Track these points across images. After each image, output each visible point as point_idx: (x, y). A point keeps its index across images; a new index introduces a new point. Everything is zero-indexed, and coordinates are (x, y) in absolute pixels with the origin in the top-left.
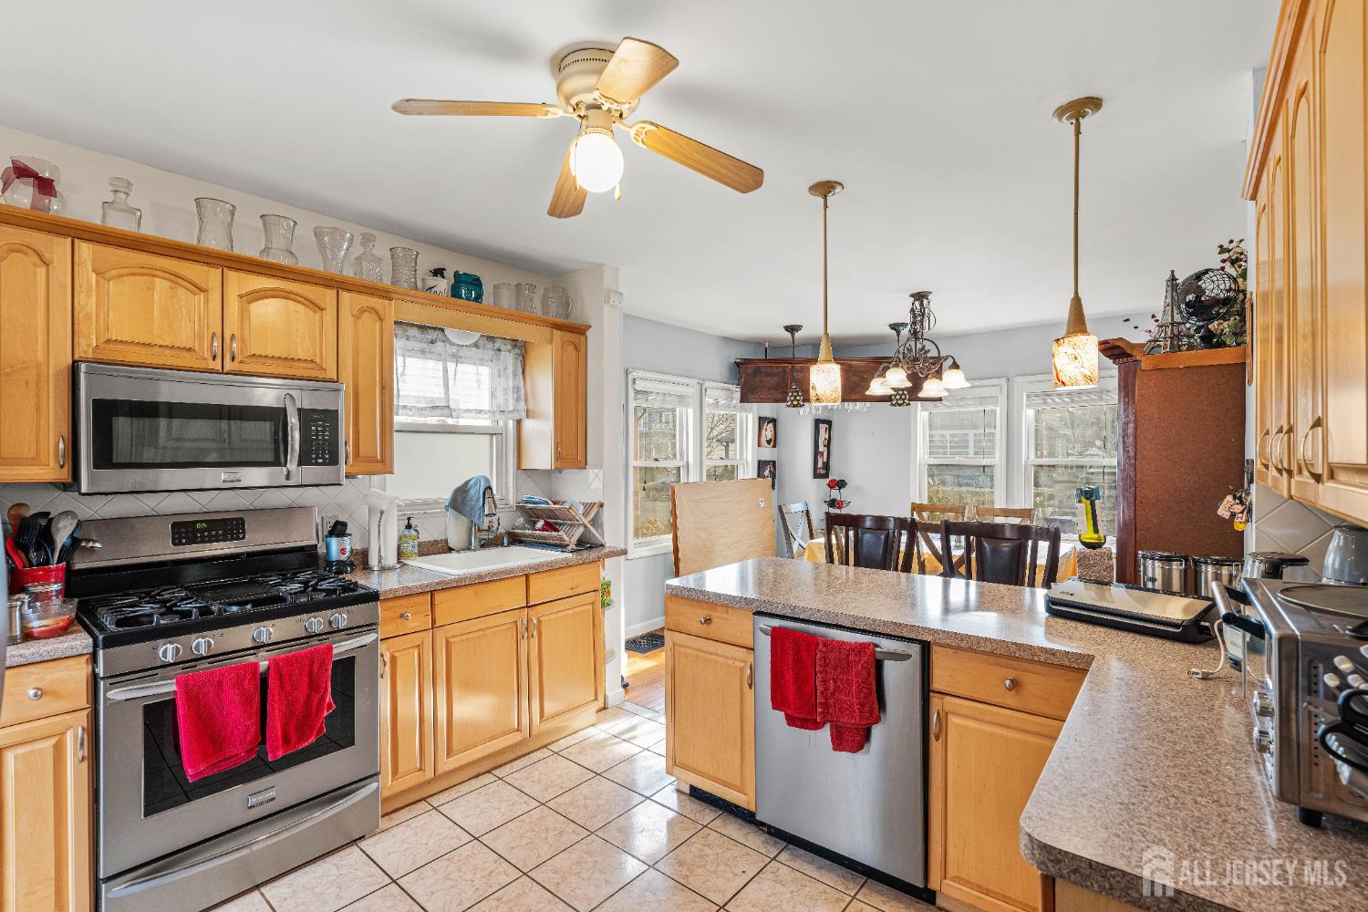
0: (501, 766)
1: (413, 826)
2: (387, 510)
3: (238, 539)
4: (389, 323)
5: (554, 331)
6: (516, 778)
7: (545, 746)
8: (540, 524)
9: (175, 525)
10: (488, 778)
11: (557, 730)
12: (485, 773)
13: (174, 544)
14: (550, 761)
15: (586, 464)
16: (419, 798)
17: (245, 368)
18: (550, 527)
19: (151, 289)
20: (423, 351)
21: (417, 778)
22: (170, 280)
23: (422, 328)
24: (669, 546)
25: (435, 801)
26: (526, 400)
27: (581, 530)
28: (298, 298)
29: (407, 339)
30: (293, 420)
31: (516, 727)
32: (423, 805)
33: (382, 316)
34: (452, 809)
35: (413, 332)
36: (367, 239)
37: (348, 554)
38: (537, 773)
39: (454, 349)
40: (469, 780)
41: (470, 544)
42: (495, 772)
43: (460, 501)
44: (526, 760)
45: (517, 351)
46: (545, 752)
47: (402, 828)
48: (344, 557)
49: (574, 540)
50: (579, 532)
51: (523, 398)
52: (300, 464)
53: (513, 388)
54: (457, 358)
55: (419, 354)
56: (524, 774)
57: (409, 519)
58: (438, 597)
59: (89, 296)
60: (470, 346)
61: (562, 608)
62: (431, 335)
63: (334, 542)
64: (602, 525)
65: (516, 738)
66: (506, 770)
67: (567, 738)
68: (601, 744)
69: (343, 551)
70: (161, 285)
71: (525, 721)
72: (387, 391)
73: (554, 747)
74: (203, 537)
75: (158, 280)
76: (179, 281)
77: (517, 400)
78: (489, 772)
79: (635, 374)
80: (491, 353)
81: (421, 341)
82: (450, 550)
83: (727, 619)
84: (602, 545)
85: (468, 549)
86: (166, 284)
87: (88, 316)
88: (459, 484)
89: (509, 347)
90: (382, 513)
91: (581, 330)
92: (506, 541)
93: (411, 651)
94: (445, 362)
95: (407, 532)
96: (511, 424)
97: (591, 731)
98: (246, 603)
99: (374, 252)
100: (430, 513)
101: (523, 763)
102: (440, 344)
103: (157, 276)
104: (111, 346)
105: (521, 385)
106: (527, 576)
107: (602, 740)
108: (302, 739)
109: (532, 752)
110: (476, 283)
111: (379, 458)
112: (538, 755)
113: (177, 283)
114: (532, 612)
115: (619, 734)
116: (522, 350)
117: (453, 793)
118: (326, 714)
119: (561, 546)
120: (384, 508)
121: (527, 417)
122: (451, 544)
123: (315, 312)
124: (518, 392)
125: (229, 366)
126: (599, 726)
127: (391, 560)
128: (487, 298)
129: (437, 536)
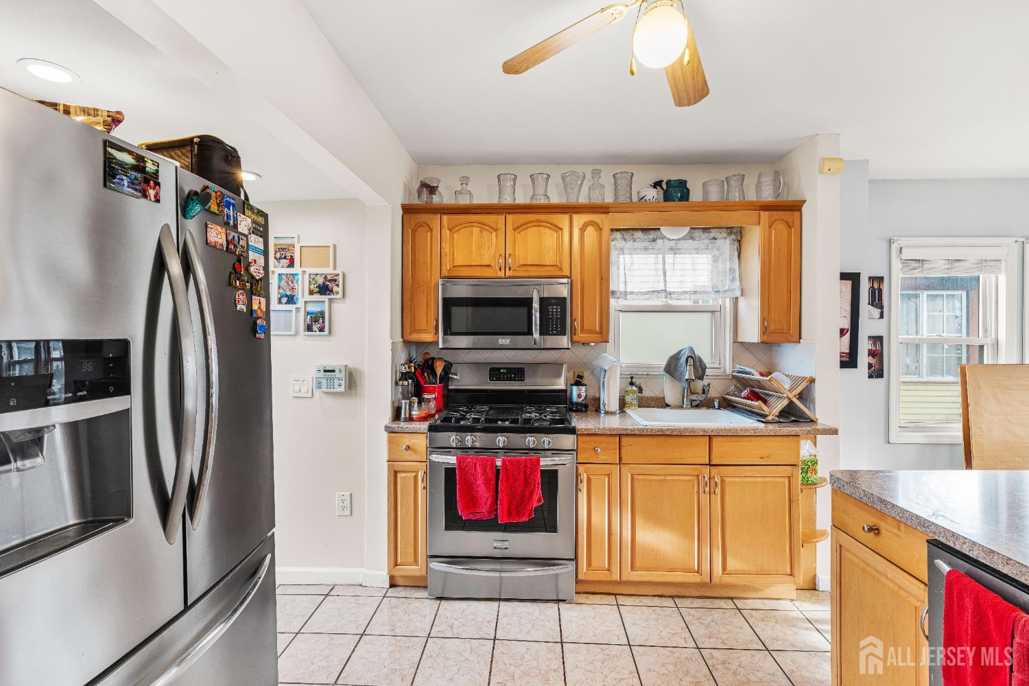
0: (684, 597)
1: (596, 610)
2: (610, 368)
3: (521, 380)
4: (606, 232)
5: (761, 212)
6: (690, 615)
7: (732, 599)
8: (745, 393)
9: (491, 370)
10: (669, 602)
11: (745, 588)
12: (669, 597)
13: (490, 380)
14: (728, 613)
15: (800, 338)
16: (611, 592)
17: (516, 274)
18: (755, 396)
19: (472, 234)
20: (646, 249)
21: (602, 576)
22: (480, 227)
23: (644, 230)
24: (957, 437)
25: (621, 600)
26: (741, 280)
27: (785, 402)
28: (546, 224)
29: (634, 241)
30: (536, 305)
31: (696, 568)
32: (611, 599)
33: (601, 227)
34: (629, 612)
35: (639, 234)
36: (597, 173)
37: (583, 398)
38: (710, 618)
39: (672, 244)
40: (654, 596)
41: (683, 403)
42: (676, 600)
43: (672, 367)
44: (707, 603)
45: (733, 237)
46: (729, 604)
47: (589, 608)
48: (580, 400)
49: (776, 411)
50: (781, 405)
51: (737, 277)
52: (541, 334)
53: (730, 270)
54: (675, 250)
55: (642, 252)
56: (699, 613)
57: (632, 378)
58: (624, 440)
59: (446, 244)
60: (683, 238)
61: (750, 474)
62: (652, 235)
63: (575, 388)
64: (813, 401)
65: (695, 578)
66: (687, 602)
67: (757, 600)
68: (789, 622)
69: (579, 396)
70: (476, 230)
71: (706, 567)
72: (604, 282)
73: (739, 603)
74: (504, 377)
75: (474, 228)
76: (484, 227)
77: (733, 280)
78: (672, 597)
79: (902, 242)
80: (707, 242)
81: (644, 241)
82: (667, 406)
83: (897, 536)
84: (812, 421)
85: (682, 407)
86: (478, 229)
87: (446, 254)
88: (674, 352)
89: (724, 235)
90: (605, 371)
91: (796, 207)
92: (716, 404)
93: (603, 477)
94: (664, 254)
95: (630, 388)
96: (728, 303)
97: (787, 605)
98: (507, 420)
99: (600, 181)
100: (652, 375)
101: (705, 604)
102: (659, 241)
103: (474, 226)
104: (455, 269)
105: (736, 267)
106: (711, 437)
107: (793, 618)
108: (518, 515)
109: (717, 598)
110: (682, 184)
111: (597, 329)
112: (722, 603)
113: (483, 229)
114: (714, 470)
115: (816, 621)
116: (737, 235)
117: (637, 600)
118: (535, 505)
119: (761, 416)
120: (606, 368)
121: (742, 295)
122: (668, 401)
123: (556, 232)
124: (733, 273)
125: (509, 273)
126: (797, 604)
127: (614, 406)
128: (696, 195)
129: (657, 393)
